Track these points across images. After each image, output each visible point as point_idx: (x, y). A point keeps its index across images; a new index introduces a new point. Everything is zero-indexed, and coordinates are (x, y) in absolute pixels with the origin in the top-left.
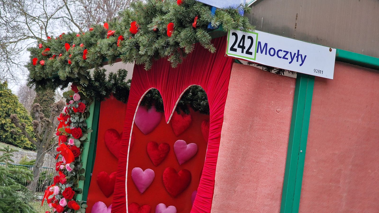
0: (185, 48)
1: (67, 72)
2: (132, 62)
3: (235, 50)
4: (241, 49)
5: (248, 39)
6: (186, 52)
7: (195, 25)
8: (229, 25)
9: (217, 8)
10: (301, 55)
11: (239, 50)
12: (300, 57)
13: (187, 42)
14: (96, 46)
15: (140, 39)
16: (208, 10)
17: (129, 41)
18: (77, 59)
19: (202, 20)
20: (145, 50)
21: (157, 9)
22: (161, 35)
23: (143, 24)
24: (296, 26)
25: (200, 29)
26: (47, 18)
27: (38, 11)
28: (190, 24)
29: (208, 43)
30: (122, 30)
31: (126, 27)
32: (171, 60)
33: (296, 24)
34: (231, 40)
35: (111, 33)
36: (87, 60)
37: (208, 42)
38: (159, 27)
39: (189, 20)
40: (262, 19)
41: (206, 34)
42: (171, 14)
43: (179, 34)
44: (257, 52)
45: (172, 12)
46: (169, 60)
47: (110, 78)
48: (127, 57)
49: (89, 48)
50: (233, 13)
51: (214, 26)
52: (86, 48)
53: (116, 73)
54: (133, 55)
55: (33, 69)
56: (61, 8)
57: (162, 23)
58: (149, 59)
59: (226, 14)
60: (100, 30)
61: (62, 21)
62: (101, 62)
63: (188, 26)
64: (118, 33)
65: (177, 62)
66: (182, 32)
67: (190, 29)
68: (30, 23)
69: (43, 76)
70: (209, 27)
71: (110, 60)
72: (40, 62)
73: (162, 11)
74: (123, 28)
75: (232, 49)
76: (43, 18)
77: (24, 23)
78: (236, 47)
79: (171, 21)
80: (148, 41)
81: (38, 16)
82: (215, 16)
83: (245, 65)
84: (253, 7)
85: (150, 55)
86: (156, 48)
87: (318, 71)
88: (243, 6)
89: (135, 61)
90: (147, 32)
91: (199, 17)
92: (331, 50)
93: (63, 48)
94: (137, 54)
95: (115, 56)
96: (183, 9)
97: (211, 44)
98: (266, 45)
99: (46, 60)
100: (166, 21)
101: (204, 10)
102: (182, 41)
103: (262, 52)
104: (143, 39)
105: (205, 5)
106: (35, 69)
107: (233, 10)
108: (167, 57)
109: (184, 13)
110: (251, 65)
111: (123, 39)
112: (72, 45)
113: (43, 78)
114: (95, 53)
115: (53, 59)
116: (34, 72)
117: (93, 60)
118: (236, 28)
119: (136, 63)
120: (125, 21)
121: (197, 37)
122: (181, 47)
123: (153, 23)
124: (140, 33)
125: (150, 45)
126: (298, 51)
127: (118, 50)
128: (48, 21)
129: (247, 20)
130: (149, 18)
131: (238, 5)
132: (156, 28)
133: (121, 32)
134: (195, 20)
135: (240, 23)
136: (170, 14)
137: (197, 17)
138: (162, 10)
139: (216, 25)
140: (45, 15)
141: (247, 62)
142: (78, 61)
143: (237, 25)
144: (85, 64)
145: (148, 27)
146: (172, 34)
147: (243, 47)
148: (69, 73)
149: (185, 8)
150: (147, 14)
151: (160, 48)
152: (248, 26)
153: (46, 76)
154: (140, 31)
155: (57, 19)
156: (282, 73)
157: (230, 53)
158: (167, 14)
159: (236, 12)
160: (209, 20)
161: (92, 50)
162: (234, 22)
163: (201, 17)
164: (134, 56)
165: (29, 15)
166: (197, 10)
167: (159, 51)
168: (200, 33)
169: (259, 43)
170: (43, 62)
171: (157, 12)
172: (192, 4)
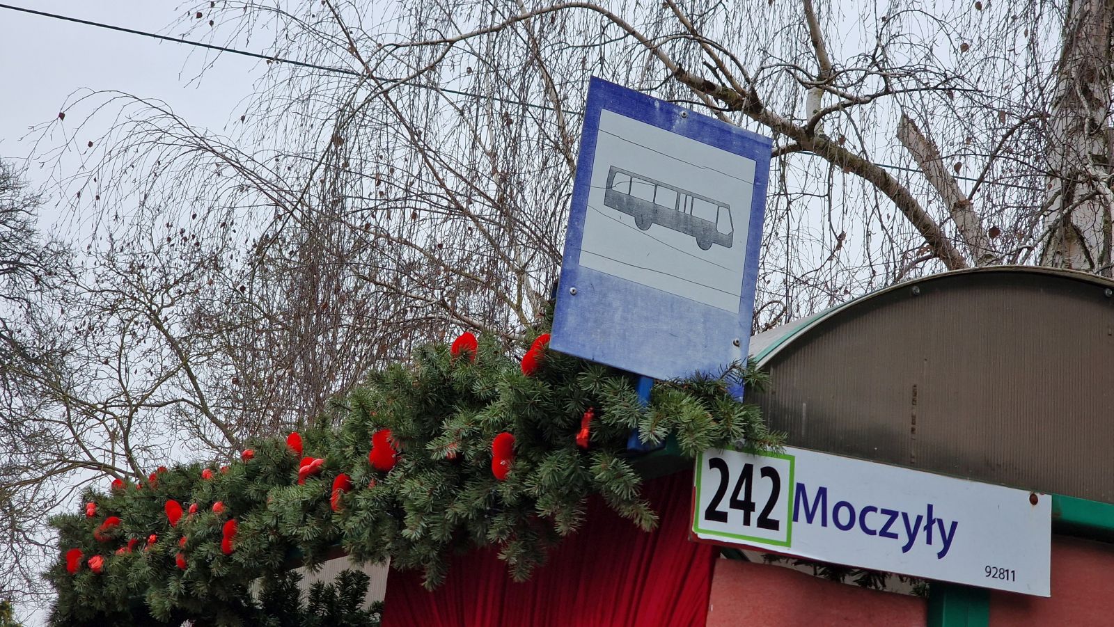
0: (553, 515)
1: (172, 594)
2: (382, 559)
3: (722, 517)
4: (741, 513)
5: (762, 476)
6: (558, 530)
7: (585, 437)
8: (699, 435)
9: (657, 379)
10: (940, 522)
11: (736, 515)
12: (935, 527)
13: (560, 496)
14: (265, 508)
15: (403, 488)
16: (626, 388)
17: (369, 495)
18: (204, 554)
19: (608, 424)
20: (424, 525)
21: (457, 387)
22: (472, 473)
23: (412, 440)
24: (914, 424)
25: (602, 451)
26: (130, 405)
27: (103, 387)
28: (567, 436)
29: (632, 497)
30: (345, 458)
31: (357, 449)
32: (509, 557)
33: (914, 418)
34: (707, 483)
35: (311, 467)
36: (236, 557)
37: (632, 493)
38: (465, 447)
39: (564, 425)
40: (804, 410)
41: (625, 467)
42: (503, 406)
43: (532, 470)
44: (796, 519)
45: (505, 398)
46: (502, 557)
47: (314, 601)
48: (363, 546)
49: (243, 515)
50: (711, 395)
51: (649, 441)
52: (230, 517)
53: (334, 582)
54: (383, 538)
55: (68, 586)
56: (171, 374)
57: (475, 436)
58: (435, 553)
59: (688, 399)
60: (275, 457)
61: (175, 414)
62: (280, 562)
63: (564, 443)
64: (333, 466)
65: (528, 562)
66: (542, 462)
67: (570, 454)
68: (80, 424)
69: (99, 605)
70: (632, 445)
71: (310, 555)
72: (89, 561)
73: (473, 395)
74: (349, 451)
75: (714, 514)
76: (119, 406)
77: (61, 422)
78: (724, 506)
79: (504, 426)
80: (431, 493)
81: (103, 399)
82: (651, 407)
83: (756, 565)
84: (772, 369)
85: (438, 541)
86: (460, 519)
87: (998, 573)
88: (739, 369)
89: (392, 558)
90: (425, 465)
91: (598, 413)
92: (1034, 501)
93: (160, 516)
94: (397, 537)
95: (324, 540)
96: (543, 387)
97: (640, 503)
98: (822, 492)
99: (108, 556)
100: (488, 429)
101: (612, 390)
102: (542, 495)
103: (810, 519)
104: (415, 489)
105: (616, 372)
106: (74, 586)
107: (709, 386)
108: (497, 547)
109: (547, 400)
110: (775, 563)
111: (349, 487)
112: (189, 506)
113: (101, 613)
114: (262, 531)
115: (128, 554)
116: (69, 595)
117: (255, 556)
118: (722, 443)
119: (395, 565)
120: (353, 428)
121: (593, 478)
122: (542, 514)
123: (445, 436)
124: (404, 469)
125: (438, 508)
126: (930, 508)
127: (333, 521)
128: (131, 415)
129: (756, 415)
130: (431, 419)
131: (724, 367)
132: (457, 452)
133: (343, 464)
134: (583, 423)
135: (736, 428)
136: (500, 405)
137: (592, 411)
138: (473, 390)
139: (656, 436)
140: (123, 398)
141: (761, 553)
142: (206, 557)
143: (725, 435)
144: (228, 567)
145: (429, 448)
146: (508, 471)
147: (747, 506)
148: (180, 597)
149: (550, 385)
150: (423, 406)
151: (471, 515)
152: (762, 436)
153: (108, 605)
154: (405, 460)
155: (159, 406)
156: (878, 582)
157: (705, 529)
158: (490, 404)
159: (719, 391)
160: (630, 420)
161: (251, 522)
162: (714, 425)
163: (603, 413)
164: (388, 542)
165: (75, 399)
166: (592, 391)
167: (470, 528)
168: (602, 468)
169: (801, 488)
170: (97, 562)
171: (456, 397)
172: (570, 369)
